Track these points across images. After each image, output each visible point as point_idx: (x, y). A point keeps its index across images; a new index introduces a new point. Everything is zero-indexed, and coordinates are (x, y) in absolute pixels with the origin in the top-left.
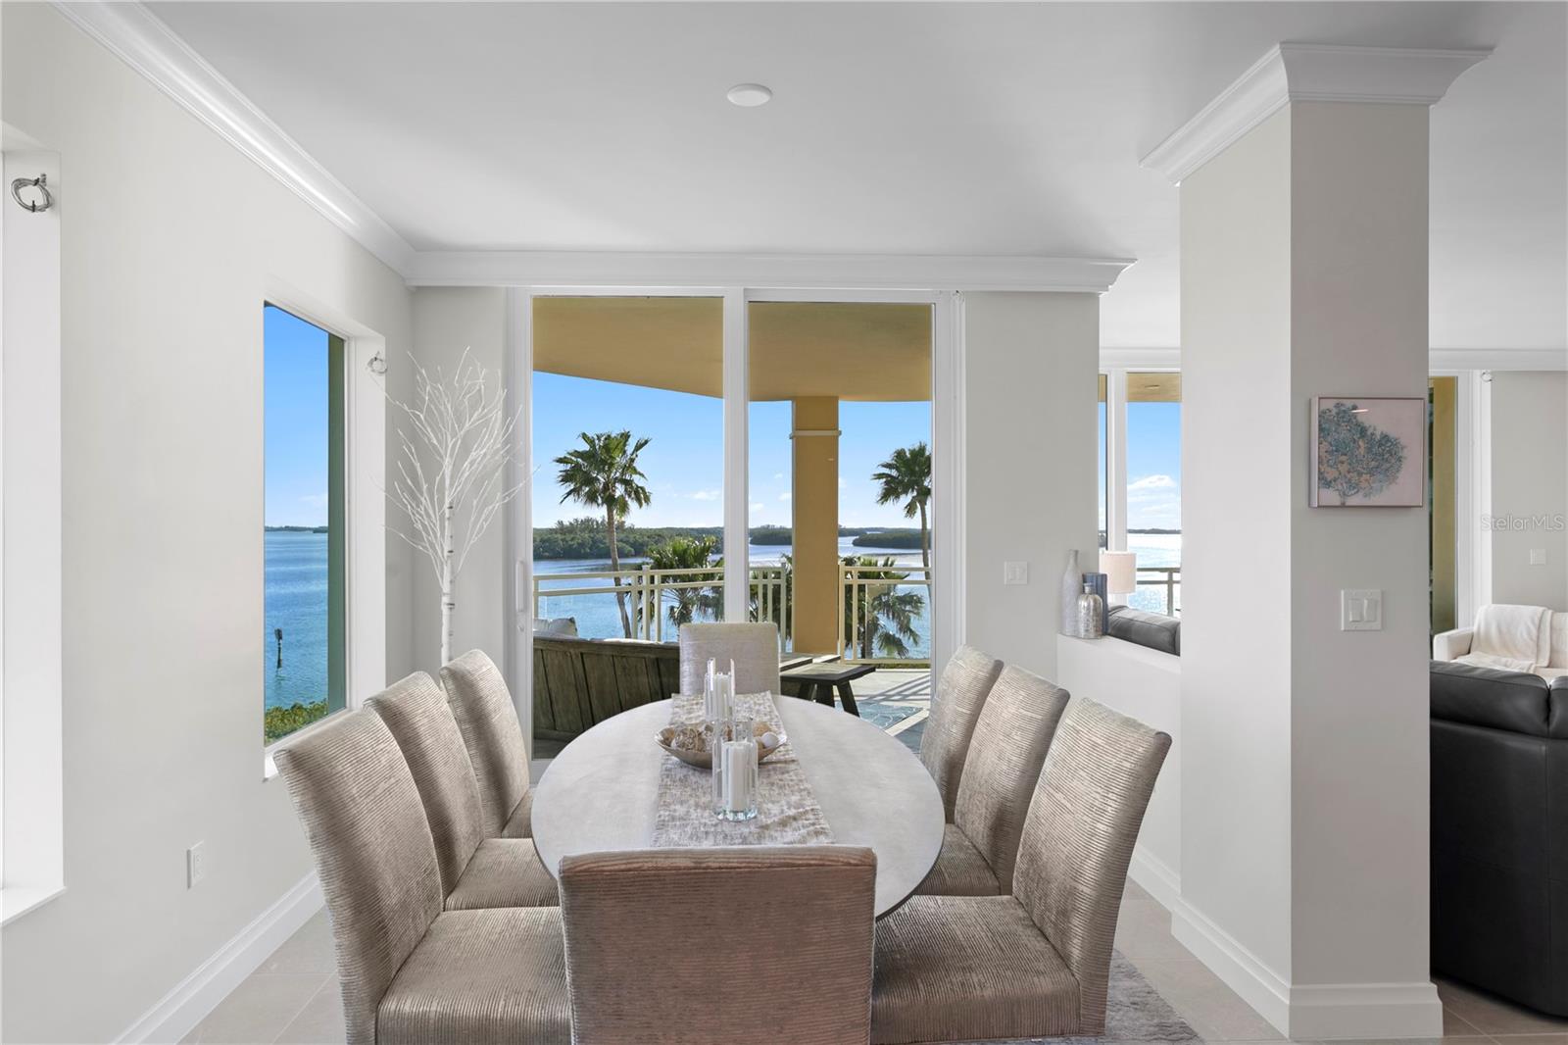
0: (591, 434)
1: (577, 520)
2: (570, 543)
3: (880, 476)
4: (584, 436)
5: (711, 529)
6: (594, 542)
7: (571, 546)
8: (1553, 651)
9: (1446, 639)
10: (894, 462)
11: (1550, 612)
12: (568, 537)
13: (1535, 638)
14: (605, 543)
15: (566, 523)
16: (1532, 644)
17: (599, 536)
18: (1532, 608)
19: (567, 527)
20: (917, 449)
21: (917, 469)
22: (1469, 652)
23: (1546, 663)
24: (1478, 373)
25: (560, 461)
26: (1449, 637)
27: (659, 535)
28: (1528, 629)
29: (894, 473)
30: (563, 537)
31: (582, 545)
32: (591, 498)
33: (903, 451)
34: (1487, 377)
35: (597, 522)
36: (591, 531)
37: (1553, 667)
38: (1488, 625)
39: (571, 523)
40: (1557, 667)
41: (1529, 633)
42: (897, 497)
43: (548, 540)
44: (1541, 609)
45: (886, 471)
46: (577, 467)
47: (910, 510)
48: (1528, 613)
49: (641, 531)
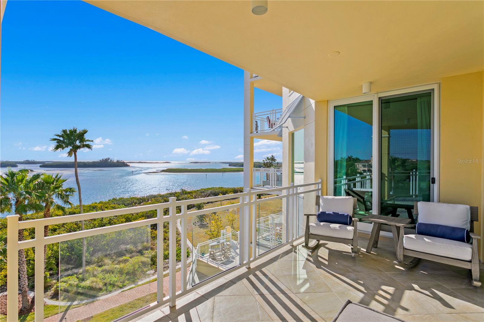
10: (61, 134)
29: (61, 139)
33: (66, 130)
42: (63, 148)
45: (58, 138)
47: (69, 154)
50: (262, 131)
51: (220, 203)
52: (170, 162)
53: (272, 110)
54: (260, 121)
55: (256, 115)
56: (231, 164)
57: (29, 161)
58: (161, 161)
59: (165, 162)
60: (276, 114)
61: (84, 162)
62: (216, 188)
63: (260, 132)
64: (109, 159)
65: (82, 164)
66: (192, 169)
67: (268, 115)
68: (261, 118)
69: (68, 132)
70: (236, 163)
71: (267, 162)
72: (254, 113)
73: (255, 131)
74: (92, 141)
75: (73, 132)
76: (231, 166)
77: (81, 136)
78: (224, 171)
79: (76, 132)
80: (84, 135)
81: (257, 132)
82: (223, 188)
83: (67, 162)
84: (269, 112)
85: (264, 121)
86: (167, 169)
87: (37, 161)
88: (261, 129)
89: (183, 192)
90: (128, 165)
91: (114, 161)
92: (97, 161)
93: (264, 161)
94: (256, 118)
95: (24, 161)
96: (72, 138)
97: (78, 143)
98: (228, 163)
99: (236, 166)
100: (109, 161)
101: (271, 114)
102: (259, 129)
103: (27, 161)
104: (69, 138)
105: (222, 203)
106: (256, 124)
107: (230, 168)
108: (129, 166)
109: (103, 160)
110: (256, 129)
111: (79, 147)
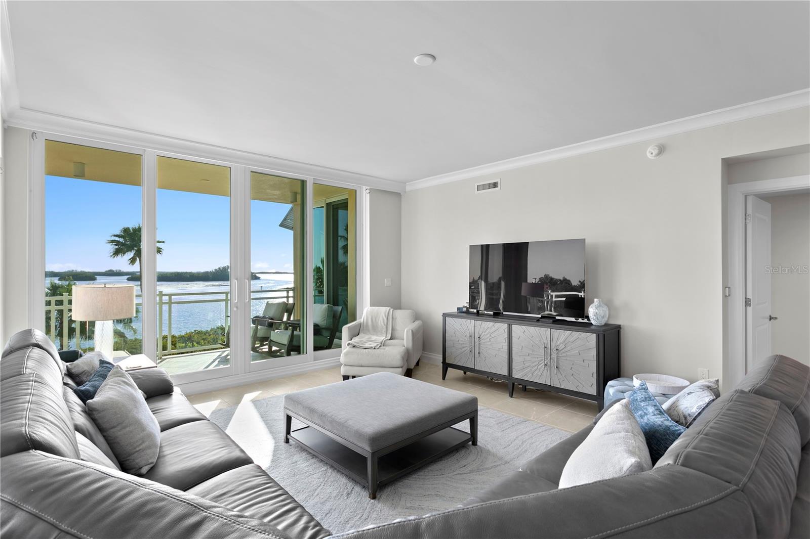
3: (112, 241)
8: (393, 329)
9: (347, 329)
10: (122, 234)
11: (392, 309)
13: (386, 324)
16: (385, 327)
18: (384, 308)
20: (137, 228)
21: (136, 238)
22: (358, 335)
23: (389, 338)
24: (364, 188)
26: (349, 327)
28: (383, 320)
29: (121, 240)
33: (128, 229)
34: (368, 191)
37: (393, 339)
38: (367, 320)
40: (394, 339)
41: (383, 322)
42: (124, 253)
44: (389, 308)
45: (117, 239)
47: (133, 261)
48: (383, 310)
57: (114, 271)
61: (191, 273)
83: (167, 273)
87: (125, 271)
90: (257, 277)
92: (211, 270)
95: (106, 271)
103: (111, 271)
108: (259, 278)
109: (219, 268)
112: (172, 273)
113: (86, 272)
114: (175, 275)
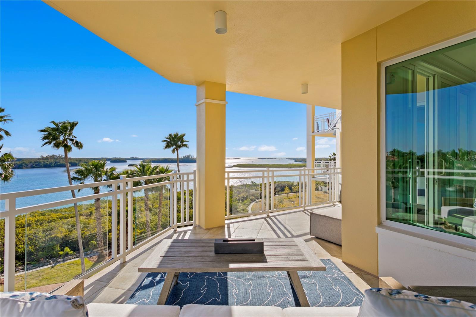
0: (56, 122)
1: (49, 156)
2: (46, 163)
3: (165, 141)
4: (53, 122)
5: (98, 158)
6: (56, 163)
7: (47, 164)
10: (169, 137)
12: (45, 161)
14: (60, 163)
15: (45, 156)
17: (57, 161)
19: (45, 158)
25: (42, 131)
27: (80, 160)
29: (169, 140)
30: (43, 161)
31: (51, 163)
32: (57, 146)
35: (57, 156)
36: (55, 159)
39: (46, 156)
42: (170, 147)
43: (37, 162)
45: (167, 140)
46: (50, 134)
47: (173, 151)
49: (73, 159)
50: (323, 130)
51: (286, 196)
52: (239, 158)
53: (330, 113)
54: (321, 122)
55: (317, 117)
56: (296, 160)
58: (232, 157)
59: (235, 158)
60: (334, 116)
61: (171, 159)
62: (283, 182)
63: (321, 131)
64: (190, 156)
65: (170, 160)
66: (259, 165)
67: (327, 117)
68: (322, 119)
69: (173, 136)
70: (302, 159)
71: (334, 157)
72: (316, 116)
73: (316, 131)
74: (188, 141)
75: (176, 135)
76: (296, 162)
77: (181, 139)
78: (290, 166)
79: (178, 135)
80: (184, 137)
81: (318, 131)
82: (289, 181)
83: (160, 159)
84: (329, 115)
85: (325, 121)
86: (238, 164)
87: (139, 157)
88: (322, 129)
89: (253, 184)
91: (194, 158)
93: (330, 156)
94: (317, 119)
95: (131, 158)
96: (176, 139)
97: (179, 143)
98: (294, 159)
99: (302, 162)
100: (190, 157)
101: (330, 116)
102: (320, 129)
103: (133, 157)
104: (174, 141)
105: (288, 196)
106: (318, 125)
107: (296, 164)
109: (185, 156)
110: (318, 128)
111: (180, 147)
112: (162, 159)
113: (122, 158)
114: (164, 160)
